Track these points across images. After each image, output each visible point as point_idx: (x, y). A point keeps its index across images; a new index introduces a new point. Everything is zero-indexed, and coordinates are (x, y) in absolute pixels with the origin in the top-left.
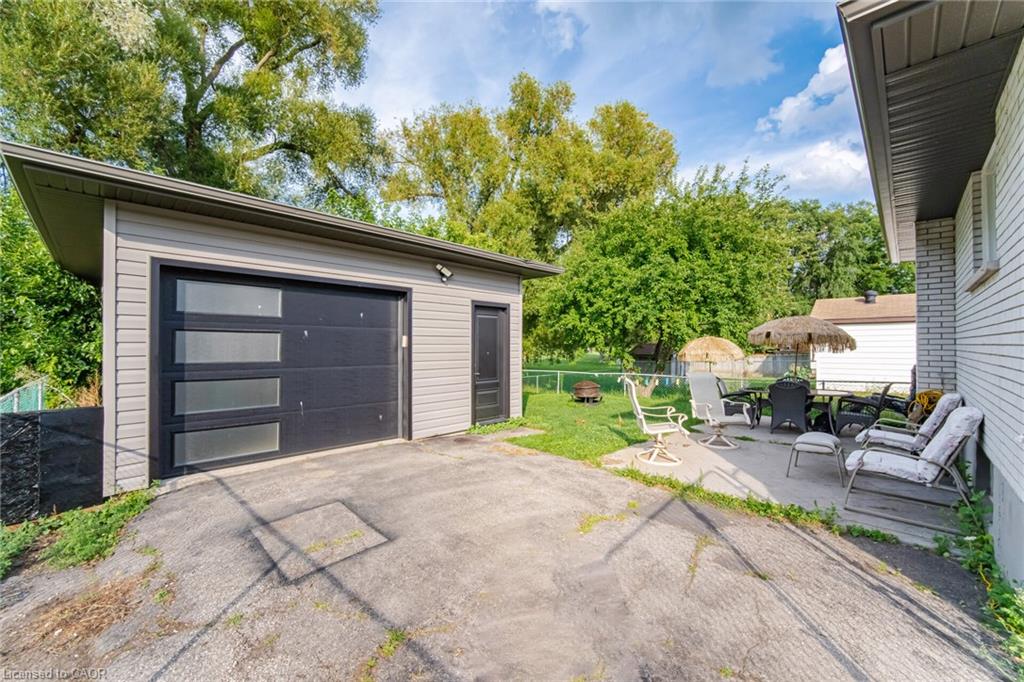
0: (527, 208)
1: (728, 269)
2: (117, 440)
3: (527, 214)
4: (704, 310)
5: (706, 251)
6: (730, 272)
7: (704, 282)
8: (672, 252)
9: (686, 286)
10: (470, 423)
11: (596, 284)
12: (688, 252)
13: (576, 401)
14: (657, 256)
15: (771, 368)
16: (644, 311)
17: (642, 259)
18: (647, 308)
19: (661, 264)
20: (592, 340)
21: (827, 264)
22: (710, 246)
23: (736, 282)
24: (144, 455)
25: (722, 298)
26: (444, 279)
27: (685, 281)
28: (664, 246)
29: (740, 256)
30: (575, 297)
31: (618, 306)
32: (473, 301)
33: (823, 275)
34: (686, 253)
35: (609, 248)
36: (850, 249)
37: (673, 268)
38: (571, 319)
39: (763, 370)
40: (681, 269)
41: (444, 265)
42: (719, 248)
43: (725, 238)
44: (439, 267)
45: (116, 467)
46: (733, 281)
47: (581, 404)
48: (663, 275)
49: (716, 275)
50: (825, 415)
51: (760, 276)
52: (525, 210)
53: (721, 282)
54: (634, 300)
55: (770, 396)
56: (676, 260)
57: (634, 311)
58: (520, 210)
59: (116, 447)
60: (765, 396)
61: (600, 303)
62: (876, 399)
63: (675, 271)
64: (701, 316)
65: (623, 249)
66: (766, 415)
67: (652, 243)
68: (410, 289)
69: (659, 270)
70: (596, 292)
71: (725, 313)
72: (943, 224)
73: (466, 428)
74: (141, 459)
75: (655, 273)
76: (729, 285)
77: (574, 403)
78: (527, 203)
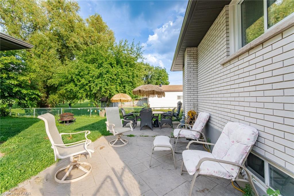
0: (55, 40)
1: (129, 73)
3: (55, 43)
4: (121, 86)
5: (122, 66)
6: (129, 74)
7: (121, 76)
8: (111, 64)
9: (115, 77)
11: (82, 73)
12: (116, 65)
13: (61, 123)
14: (105, 65)
15: (139, 104)
16: (100, 85)
17: (100, 66)
18: (101, 84)
19: (107, 68)
20: (80, 96)
21: (150, 79)
22: (124, 65)
23: (131, 77)
25: (127, 82)
27: (115, 75)
28: (108, 62)
29: (132, 69)
30: (72, 77)
31: (91, 83)
33: (150, 81)
34: (116, 66)
35: (88, 60)
36: (155, 76)
37: (111, 70)
38: (71, 86)
39: (138, 105)
40: (114, 70)
42: (126, 65)
43: (128, 62)
46: (130, 77)
48: (107, 72)
49: (125, 74)
50: (157, 121)
51: (137, 76)
52: (54, 41)
53: (126, 77)
54: (97, 81)
55: (140, 115)
56: (112, 67)
57: (97, 85)
58: (51, 40)
60: (139, 114)
61: (83, 81)
62: (170, 114)
63: (112, 71)
64: (121, 88)
65: (93, 61)
66: (139, 121)
67: (104, 60)
69: (106, 70)
70: (82, 77)
71: (128, 87)
72: (194, 49)
75: (104, 71)
76: (129, 78)
77: (59, 124)
78: (55, 38)
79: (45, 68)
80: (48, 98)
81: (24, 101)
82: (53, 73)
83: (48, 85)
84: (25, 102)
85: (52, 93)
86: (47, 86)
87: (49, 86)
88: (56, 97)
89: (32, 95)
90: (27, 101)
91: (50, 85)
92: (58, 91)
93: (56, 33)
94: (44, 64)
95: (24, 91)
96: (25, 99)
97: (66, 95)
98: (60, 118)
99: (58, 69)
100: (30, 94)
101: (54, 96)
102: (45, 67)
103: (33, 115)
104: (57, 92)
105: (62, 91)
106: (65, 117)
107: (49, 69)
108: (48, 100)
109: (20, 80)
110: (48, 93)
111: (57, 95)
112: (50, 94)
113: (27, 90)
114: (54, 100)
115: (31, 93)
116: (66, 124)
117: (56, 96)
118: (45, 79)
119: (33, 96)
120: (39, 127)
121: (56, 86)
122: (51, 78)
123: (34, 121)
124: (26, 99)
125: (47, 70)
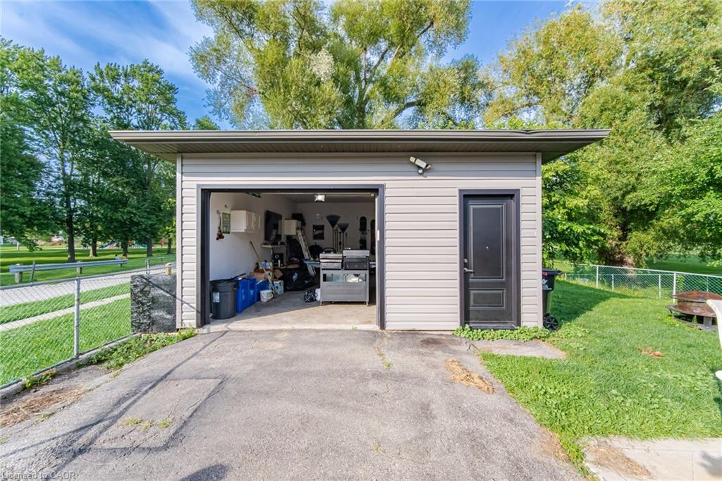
0: (643, 83)
2: (182, 296)
10: (458, 323)
13: (679, 317)
24: (193, 307)
26: (420, 171)
32: (460, 191)
41: (416, 157)
44: (412, 159)
45: (182, 312)
47: (685, 324)
59: (182, 301)
68: (383, 186)
73: (455, 329)
74: (193, 310)
77: (675, 321)
78: (643, 78)
79: (618, 167)
80: (625, 240)
81: (577, 249)
82: (640, 175)
83: (626, 208)
84: (577, 251)
85: (636, 228)
86: (624, 210)
87: (629, 208)
88: (650, 237)
89: (592, 235)
90: (580, 249)
91: (633, 206)
92: (654, 221)
93: (643, 62)
94: (614, 157)
95: (578, 229)
96: (577, 245)
97: (682, 231)
98: (677, 304)
99: (654, 159)
100: (587, 234)
101: (644, 235)
102: (617, 163)
103: (595, 280)
104: (651, 224)
105: (672, 219)
106: (694, 304)
107: (627, 166)
108: (626, 244)
109: (570, 206)
110: (625, 229)
111: (652, 233)
112: (630, 230)
113: (581, 224)
114: (643, 246)
115: (589, 232)
116: (700, 326)
117: (649, 234)
118: (619, 194)
119: (595, 238)
120: (617, 315)
121: (651, 208)
122: (634, 189)
123: (601, 296)
124: (581, 244)
125: (622, 170)
